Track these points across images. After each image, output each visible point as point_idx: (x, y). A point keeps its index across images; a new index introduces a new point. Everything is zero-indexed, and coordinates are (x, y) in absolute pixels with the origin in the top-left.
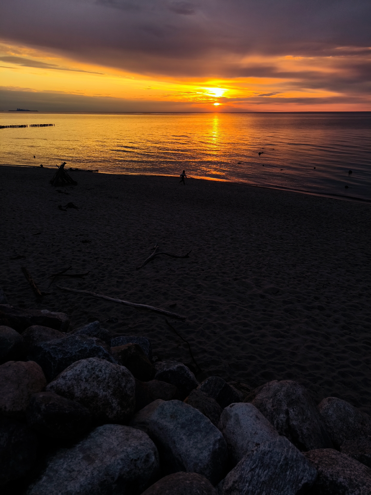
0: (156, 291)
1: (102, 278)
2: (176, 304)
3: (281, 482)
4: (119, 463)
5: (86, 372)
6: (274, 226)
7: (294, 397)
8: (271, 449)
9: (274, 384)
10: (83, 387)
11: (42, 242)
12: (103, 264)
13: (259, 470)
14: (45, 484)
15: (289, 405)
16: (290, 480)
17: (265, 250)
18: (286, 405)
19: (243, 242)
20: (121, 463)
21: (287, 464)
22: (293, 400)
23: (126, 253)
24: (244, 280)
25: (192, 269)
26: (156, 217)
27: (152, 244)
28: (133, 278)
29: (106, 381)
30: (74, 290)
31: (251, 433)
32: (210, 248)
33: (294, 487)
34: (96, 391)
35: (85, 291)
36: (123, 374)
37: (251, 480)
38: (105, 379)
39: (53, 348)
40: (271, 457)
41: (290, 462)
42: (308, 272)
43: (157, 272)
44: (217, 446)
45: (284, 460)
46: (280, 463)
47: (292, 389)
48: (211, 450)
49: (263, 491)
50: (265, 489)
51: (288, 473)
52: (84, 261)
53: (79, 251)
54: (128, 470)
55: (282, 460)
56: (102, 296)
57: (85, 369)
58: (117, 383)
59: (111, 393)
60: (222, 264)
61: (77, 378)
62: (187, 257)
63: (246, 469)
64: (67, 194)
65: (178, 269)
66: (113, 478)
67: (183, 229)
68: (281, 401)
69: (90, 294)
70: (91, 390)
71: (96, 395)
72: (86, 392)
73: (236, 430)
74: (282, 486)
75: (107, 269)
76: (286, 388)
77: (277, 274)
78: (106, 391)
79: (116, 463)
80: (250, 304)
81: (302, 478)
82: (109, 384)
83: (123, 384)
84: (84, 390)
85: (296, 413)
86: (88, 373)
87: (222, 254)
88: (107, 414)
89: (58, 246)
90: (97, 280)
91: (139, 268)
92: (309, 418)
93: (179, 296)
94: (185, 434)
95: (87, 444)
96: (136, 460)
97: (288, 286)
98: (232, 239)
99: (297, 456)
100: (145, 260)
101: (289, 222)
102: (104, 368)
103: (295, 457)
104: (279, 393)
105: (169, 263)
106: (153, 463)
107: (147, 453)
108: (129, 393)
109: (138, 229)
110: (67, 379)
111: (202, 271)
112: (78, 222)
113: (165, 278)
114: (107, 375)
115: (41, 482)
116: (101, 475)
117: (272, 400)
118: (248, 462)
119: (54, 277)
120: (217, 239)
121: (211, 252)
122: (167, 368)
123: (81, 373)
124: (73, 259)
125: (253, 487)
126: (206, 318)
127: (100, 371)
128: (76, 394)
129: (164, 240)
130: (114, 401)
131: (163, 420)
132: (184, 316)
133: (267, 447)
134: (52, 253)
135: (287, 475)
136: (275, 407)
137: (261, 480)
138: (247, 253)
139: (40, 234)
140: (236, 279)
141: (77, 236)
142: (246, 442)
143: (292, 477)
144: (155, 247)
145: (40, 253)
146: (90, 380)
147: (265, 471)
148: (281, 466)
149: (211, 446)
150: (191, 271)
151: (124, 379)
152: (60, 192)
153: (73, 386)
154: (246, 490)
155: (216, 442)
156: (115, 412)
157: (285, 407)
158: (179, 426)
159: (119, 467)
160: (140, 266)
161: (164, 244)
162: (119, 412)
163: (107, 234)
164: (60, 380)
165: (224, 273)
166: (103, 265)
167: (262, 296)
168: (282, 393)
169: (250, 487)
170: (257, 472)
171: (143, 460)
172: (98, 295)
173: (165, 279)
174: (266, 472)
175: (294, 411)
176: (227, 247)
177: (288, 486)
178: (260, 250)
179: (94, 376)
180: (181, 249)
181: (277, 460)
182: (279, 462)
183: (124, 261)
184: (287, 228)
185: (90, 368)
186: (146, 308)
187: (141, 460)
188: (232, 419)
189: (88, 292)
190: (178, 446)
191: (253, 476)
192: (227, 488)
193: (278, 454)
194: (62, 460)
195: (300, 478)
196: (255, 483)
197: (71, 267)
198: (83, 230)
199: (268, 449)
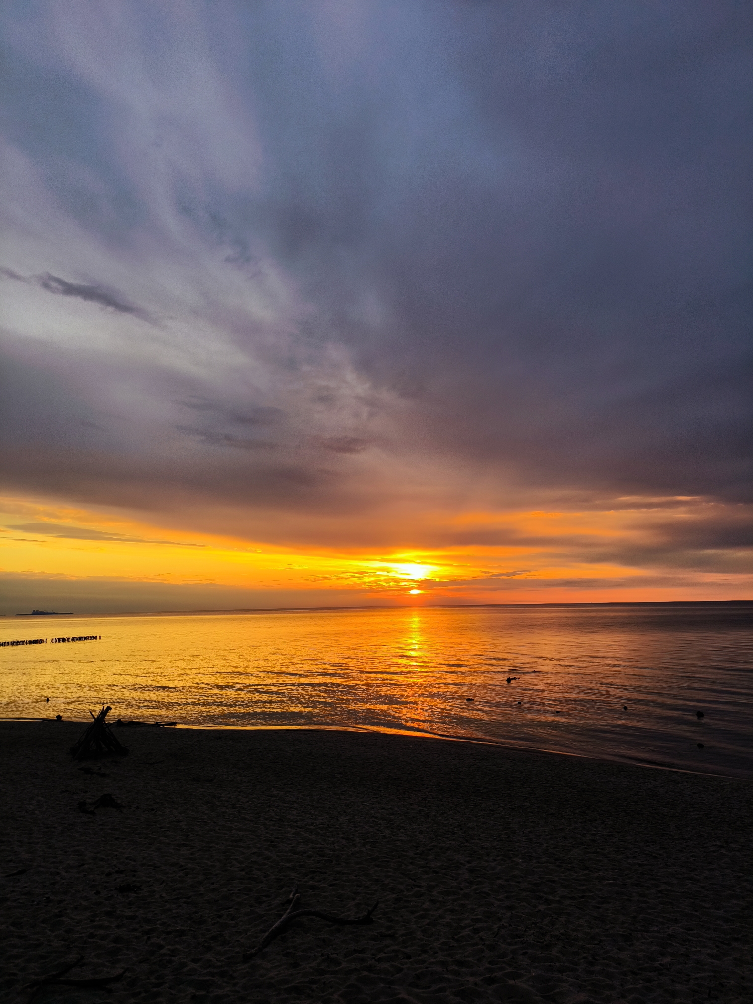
1: (155, 990)
11: (25, 894)
12: (161, 947)
17: (551, 897)
19: (498, 878)
23: (220, 917)
24: (511, 982)
25: (382, 955)
26: (296, 822)
27: (284, 889)
28: (235, 985)
32: (421, 895)
42: (663, 955)
43: (296, 965)
52: (116, 940)
53: (109, 914)
60: (453, 938)
62: (367, 921)
65: (346, 956)
67: (357, 849)
75: (170, 962)
77: (591, 964)
87: (452, 911)
89: (60, 902)
91: (251, 957)
98: (472, 871)
100: (267, 934)
101: (595, 827)
105: (324, 941)
109: (254, 853)
111: (407, 960)
113: (314, 982)
119: (35, 988)
120: (436, 873)
121: (425, 906)
124: (92, 936)
129: (312, 878)
134: (43, 922)
138: (509, 908)
139: (23, 872)
140: (491, 981)
141: (109, 874)
144: (291, 896)
145: (14, 924)
150: (379, 960)
152: (87, 771)
160: (253, 951)
161: (313, 888)
163: (182, 866)
165: (461, 963)
166: (162, 952)
173: (314, 986)
176: (462, 892)
178: (540, 898)
180: (354, 899)
183: (214, 938)
184: (594, 841)
197: (82, 958)
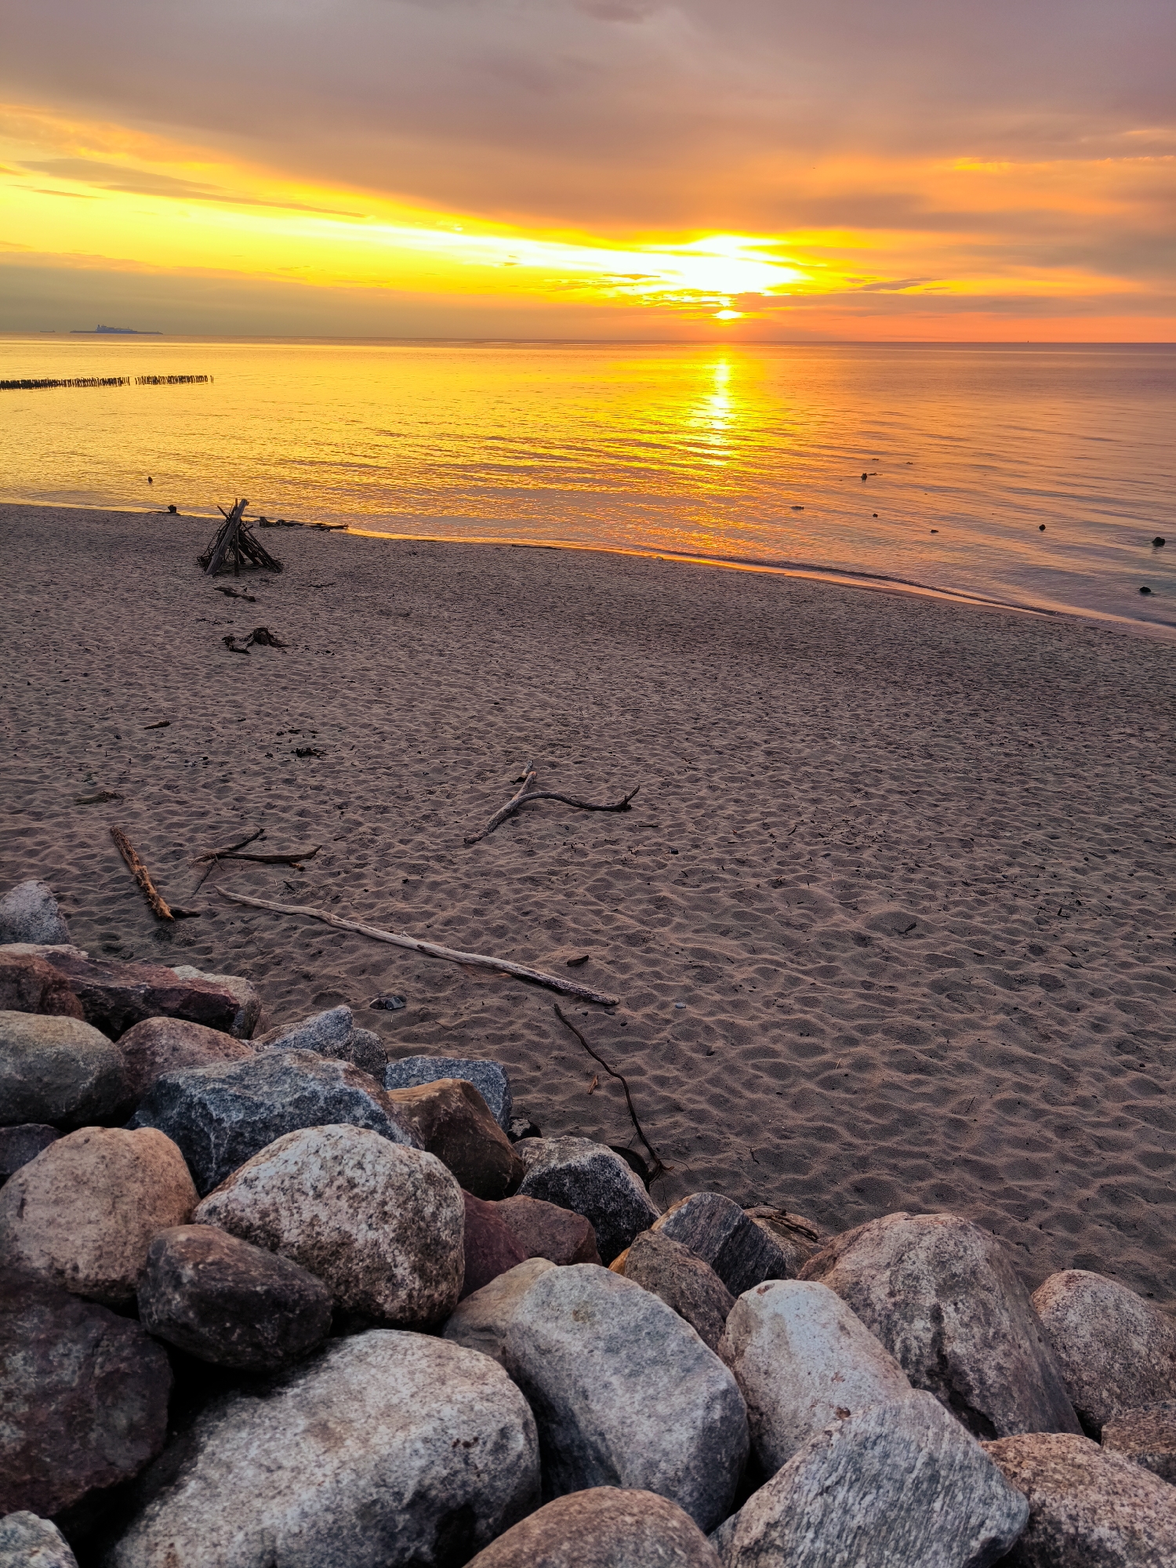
0: (526, 914)
1: (357, 870)
2: (587, 958)
3: (914, 1533)
4: (416, 1451)
5: (315, 1170)
6: (907, 715)
7: (958, 1268)
8: (885, 1430)
9: (898, 1225)
10: (307, 1216)
11: (175, 752)
12: (360, 824)
13: (848, 1491)
14: (195, 1503)
15: (943, 1290)
16: (942, 1529)
17: (872, 790)
18: (933, 1292)
19: (805, 764)
20: (422, 1451)
21: (934, 1478)
22: (954, 1275)
23: (431, 793)
24: (804, 886)
25: (641, 848)
26: (530, 678)
27: (514, 765)
28: (455, 871)
29: (378, 1197)
30: (272, 904)
31: (822, 1377)
32: (697, 780)
33: (955, 1550)
34: (347, 1227)
35: (305, 909)
36: (430, 1178)
37: (821, 1523)
38: (374, 1191)
39: (213, 1090)
40: (886, 1455)
41: (943, 1473)
42: (1009, 865)
43: (531, 853)
44: (717, 1414)
45: (926, 1464)
46: (914, 1476)
47: (952, 1243)
48: (699, 1423)
49: (858, 1555)
50: (863, 1551)
51: (937, 1505)
52: (302, 813)
53: (287, 781)
54: (445, 1473)
55: (919, 1465)
56: (357, 925)
57: (312, 1159)
58: (410, 1205)
59: (392, 1235)
60: (735, 833)
61: (291, 1189)
62: (624, 807)
63: (806, 1488)
64: (252, 600)
65: (594, 846)
66: (398, 1496)
67: (613, 719)
68: (917, 1279)
69: (320, 919)
70: (331, 1224)
71: (345, 1241)
72: (317, 1229)
73: (775, 1364)
74: (918, 1544)
75: (372, 841)
76: (934, 1239)
77: (912, 870)
78: (377, 1229)
79: (408, 1451)
80: (823, 963)
81: (982, 1524)
82: (386, 1208)
83: (429, 1210)
84: (312, 1225)
85: (966, 1319)
86: (323, 1173)
87: (736, 801)
88: (380, 1299)
89: (222, 764)
90: (343, 875)
91: (474, 841)
92: (1004, 1336)
93: (597, 932)
94: (617, 1371)
95: (318, 1385)
96: (467, 1445)
97: (946, 908)
98: (769, 753)
99: (966, 1454)
100: (493, 817)
101: (955, 703)
102: (370, 1157)
103: (959, 1457)
104: (912, 1254)
105: (567, 828)
106: (520, 1456)
107: (501, 1426)
108: (445, 1235)
109: (472, 717)
110: (259, 1189)
111: (671, 855)
112: (284, 688)
113: (553, 873)
114: (382, 1180)
115: (181, 1498)
116: (362, 1483)
117: (888, 1273)
118: (814, 1467)
119: (210, 861)
120: (720, 753)
121: (701, 794)
122: (561, 1160)
123: (300, 1172)
124: (270, 806)
125: (827, 1542)
126: (681, 1004)
127: (360, 1165)
128: (286, 1234)
129: (553, 752)
130: (400, 1259)
131: (550, 1325)
132: (610, 997)
133: (873, 1423)
134: (204, 786)
135: (932, 1511)
136: (898, 1298)
137: (854, 1524)
138: (814, 801)
139: (166, 724)
140: (779, 884)
141: (280, 734)
142: (808, 1402)
143: (949, 1517)
144: (524, 773)
145: (168, 787)
146: (328, 1192)
147: (865, 1495)
148: (917, 1483)
149: (700, 1413)
150: (637, 853)
151: (431, 1193)
152: (228, 592)
153: (277, 1211)
154: (806, 1551)
155: (713, 1399)
156: (403, 1294)
157: (929, 1300)
158: (601, 1344)
159: (418, 1463)
160: (476, 835)
161: (553, 765)
162: (415, 1293)
163: (375, 729)
164: (236, 1191)
165: (741, 862)
166: (361, 829)
167: (862, 940)
168: (923, 1255)
169: (820, 1545)
170: (840, 1498)
171: (489, 1446)
172: (345, 922)
173: (554, 878)
174: (869, 1498)
175: (957, 1310)
176: (752, 779)
177: (935, 1546)
178: (859, 790)
179: (341, 1181)
180: (607, 781)
181: (904, 1465)
182: (910, 1470)
183: (426, 817)
184: (948, 721)
185: (329, 1155)
186: (494, 969)
187: (485, 1443)
188: (765, 1330)
189: (315, 912)
190: (596, 1406)
191: (827, 1510)
192: (746, 1542)
193: (908, 1445)
194: (244, 1434)
195: (973, 1521)
196: (836, 1533)
197: (262, 831)
198: (301, 715)
199: (878, 1430)
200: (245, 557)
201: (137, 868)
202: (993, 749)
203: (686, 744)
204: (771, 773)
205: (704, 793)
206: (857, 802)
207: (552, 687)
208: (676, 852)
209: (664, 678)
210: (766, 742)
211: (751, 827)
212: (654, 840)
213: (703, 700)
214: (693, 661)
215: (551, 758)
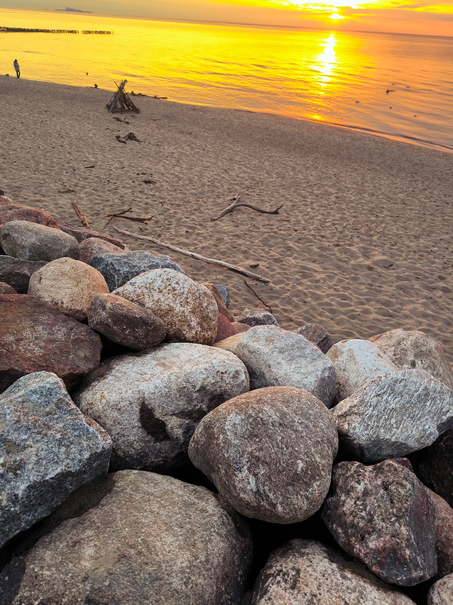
0: (234, 248)
1: (168, 226)
2: (258, 265)
3: (417, 412)
4: (202, 372)
5: (159, 282)
6: (396, 188)
7: (424, 349)
8: (405, 378)
9: (399, 333)
10: (156, 298)
11: (97, 177)
12: (169, 210)
13: (388, 396)
14: (112, 382)
15: (416, 356)
16: (430, 411)
17: (380, 215)
18: (413, 356)
19: (352, 203)
20: (204, 372)
21: (427, 395)
22: (422, 351)
23: (198, 201)
24: (348, 247)
25: (282, 228)
26: (240, 162)
27: (232, 193)
28: (207, 230)
29: (185, 295)
30: (134, 235)
31: (370, 370)
32: (307, 205)
33: (435, 419)
34: (172, 304)
35: (148, 238)
36: (205, 293)
37: (376, 405)
38: (183, 293)
39: (116, 259)
40: (405, 386)
41: (431, 393)
42: (434, 246)
43: (237, 226)
45: (424, 390)
46: (418, 393)
47: (422, 340)
49: (392, 417)
50: (395, 416)
51: (428, 404)
52: (146, 204)
53: (140, 192)
54: (213, 381)
55: (420, 390)
56: (168, 245)
57: (158, 278)
58: (198, 301)
59: (190, 310)
60: (321, 226)
61: (150, 287)
62: (276, 213)
63: (370, 394)
64: (128, 123)
65: (263, 226)
66: (194, 387)
67: (273, 180)
68: (406, 350)
69: (153, 242)
70: (165, 302)
71: (171, 309)
72: (160, 303)
73: (348, 367)
74: (419, 416)
75: (174, 216)
76: (415, 338)
77: (393, 245)
78: (184, 307)
79: (199, 372)
80: (353, 275)
81: (448, 411)
82: (188, 300)
83: (205, 305)
84: (157, 302)
85: (425, 366)
86: (162, 284)
87: (322, 214)
88: (184, 332)
89: (115, 183)
90: (162, 227)
91: (214, 220)
92: (440, 375)
93: (262, 256)
94: (283, 359)
96: (222, 373)
97: (405, 260)
98: (337, 197)
99: (441, 388)
100: (223, 212)
101: (417, 185)
102: (181, 281)
103: (438, 389)
104: (404, 342)
105: (252, 218)
106: (243, 382)
107: (236, 370)
108: (211, 315)
109: (216, 174)
110: (137, 286)
111: (294, 232)
112: (140, 158)
113: (246, 234)
114: (186, 290)
115: (106, 381)
116: (179, 380)
117: (394, 348)
118: (373, 388)
119: (110, 217)
120: (317, 196)
121: (308, 210)
122: (251, 315)
123: (153, 282)
124: (134, 200)
125: (378, 412)
126: (295, 284)
127: (177, 283)
128: (147, 304)
129: (248, 190)
130: (193, 319)
131: (255, 343)
132: (266, 279)
133: (400, 375)
134: (108, 191)
135: (426, 405)
136: (397, 356)
137: (391, 407)
138: (355, 217)
139: (93, 167)
140: (338, 245)
141: (138, 174)
143: (433, 408)
144: (236, 197)
145: (94, 190)
146: (164, 291)
147: (396, 398)
148: (419, 396)
150: (280, 230)
151: (206, 299)
152: (118, 120)
153: (144, 295)
154: (369, 414)
155: (325, 369)
156: (194, 332)
157: (411, 358)
158: (277, 350)
159: (202, 376)
160: (216, 218)
161: (247, 195)
162: (198, 333)
163: (176, 175)
164: (127, 287)
165: (323, 237)
166: (170, 212)
167: (370, 268)
168: (409, 343)
169: (376, 412)
170: (385, 398)
171: (231, 375)
172: (163, 243)
173: (246, 236)
174: (397, 399)
175: (422, 363)
176: (329, 206)
177: (426, 417)
178: (374, 214)
179: (169, 288)
180: (269, 203)
181: (414, 389)
182: (417, 391)
183: (195, 210)
184: (413, 191)
185: (165, 278)
186: (221, 266)
187: (229, 374)
189: (151, 239)
190: (273, 370)
191: (378, 401)
192: (340, 413)
193: (415, 383)
194: (131, 365)
195: (444, 410)
196: (383, 409)
197: (131, 209)
198: (147, 168)
199: (402, 377)
200: (125, 106)
201: (82, 217)
202: (431, 203)
203: (303, 191)
204: (337, 205)
205: (309, 210)
206: (373, 219)
207: (249, 166)
208: (296, 231)
209: (296, 166)
210: (336, 193)
211: (327, 224)
212: (287, 226)
213: (311, 175)
214: (308, 160)
215: (247, 192)
